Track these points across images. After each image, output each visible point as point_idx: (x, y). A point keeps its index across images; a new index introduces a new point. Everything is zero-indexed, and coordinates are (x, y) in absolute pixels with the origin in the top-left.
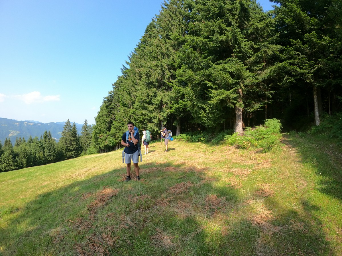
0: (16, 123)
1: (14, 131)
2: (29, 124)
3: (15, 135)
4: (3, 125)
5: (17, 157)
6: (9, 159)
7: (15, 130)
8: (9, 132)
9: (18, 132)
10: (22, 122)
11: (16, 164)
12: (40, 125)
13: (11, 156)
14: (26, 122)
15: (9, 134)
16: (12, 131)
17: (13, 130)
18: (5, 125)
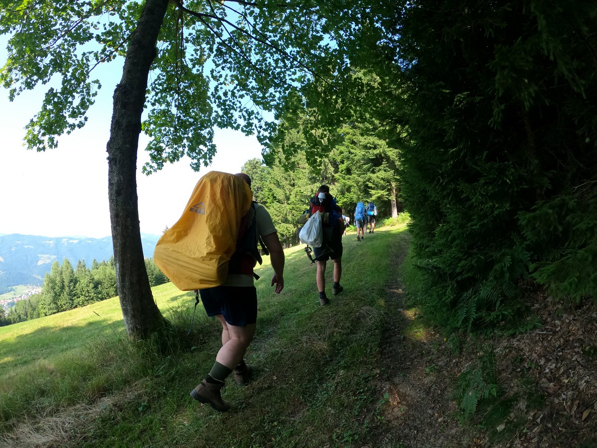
0: (47, 242)
1: (45, 256)
2: (71, 241)
3: (48, 261)
4: (26, 247)
5: (100, 286)
6: (89, 290)
7: (48, 253)
8: (38, 257)
9: (53, 257)
10: (58, 240)
11: (100, 296)
12: (90, 242)
13: (92, 285)
14: (66, 239)
15: (38, 261)
16: (42, 255)
17: (44, 254)
18: (29, 246)
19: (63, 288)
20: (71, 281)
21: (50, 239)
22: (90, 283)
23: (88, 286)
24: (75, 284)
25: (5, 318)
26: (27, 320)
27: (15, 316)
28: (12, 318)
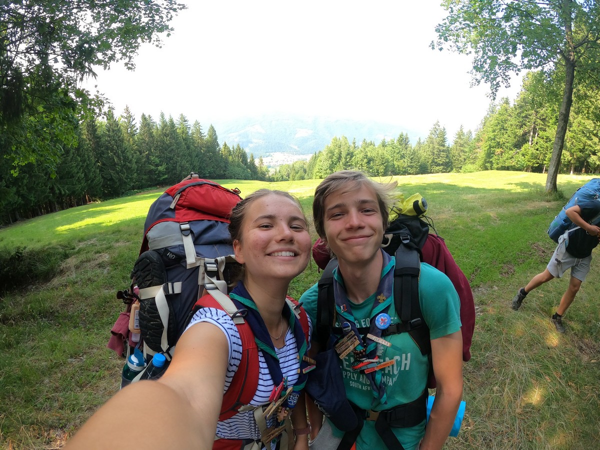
19: (339, 158)
20: (348, 154)
22: (364, 158)
23: (362, 160)
24: (352, 157)
25: (269, 177)
26: (288, 180)
27: (279, 176)
28: (275, 177)
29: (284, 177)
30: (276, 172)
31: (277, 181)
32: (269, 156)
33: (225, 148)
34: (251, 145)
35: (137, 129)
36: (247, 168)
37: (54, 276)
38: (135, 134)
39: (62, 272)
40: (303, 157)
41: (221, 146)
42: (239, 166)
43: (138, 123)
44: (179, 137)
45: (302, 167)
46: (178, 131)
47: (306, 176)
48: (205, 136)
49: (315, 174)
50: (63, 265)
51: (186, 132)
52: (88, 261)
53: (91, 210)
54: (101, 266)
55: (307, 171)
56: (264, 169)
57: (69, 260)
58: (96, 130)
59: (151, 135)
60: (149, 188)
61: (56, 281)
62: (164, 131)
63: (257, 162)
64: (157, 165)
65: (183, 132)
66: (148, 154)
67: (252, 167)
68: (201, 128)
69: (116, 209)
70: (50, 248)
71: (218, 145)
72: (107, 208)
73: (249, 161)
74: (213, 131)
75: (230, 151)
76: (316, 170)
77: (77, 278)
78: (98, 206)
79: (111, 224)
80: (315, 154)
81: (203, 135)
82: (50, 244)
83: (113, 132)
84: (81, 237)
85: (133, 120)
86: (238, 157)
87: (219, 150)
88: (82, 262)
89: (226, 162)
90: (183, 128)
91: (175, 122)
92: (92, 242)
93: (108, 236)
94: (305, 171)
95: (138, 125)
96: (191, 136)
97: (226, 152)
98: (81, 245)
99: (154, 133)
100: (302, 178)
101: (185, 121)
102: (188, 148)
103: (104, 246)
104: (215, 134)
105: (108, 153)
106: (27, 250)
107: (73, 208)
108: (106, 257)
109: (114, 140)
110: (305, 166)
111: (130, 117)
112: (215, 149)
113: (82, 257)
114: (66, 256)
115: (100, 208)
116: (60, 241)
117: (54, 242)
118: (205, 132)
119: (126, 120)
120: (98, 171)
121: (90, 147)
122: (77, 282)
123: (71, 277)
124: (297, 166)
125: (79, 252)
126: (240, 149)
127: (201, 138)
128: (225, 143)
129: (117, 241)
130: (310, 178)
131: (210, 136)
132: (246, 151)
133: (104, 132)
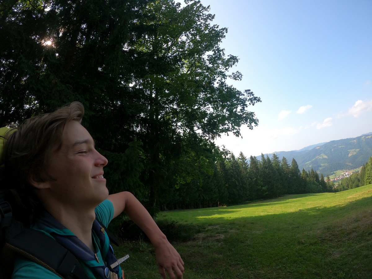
0: (352, 141)
2: (367, 137)
3: (355, 153)
7: (354, 148)
8: (348, 151)
9: (358, 150)
10: (359, 139)
14: (363, 137)
15: (349, 154)
16: (351, 150)
18: (342, 146)
21: (354, 139)
25: (335, 189)
26: (348, 189)
27: (341, 187)
28: (339, 188)
29: (345, 187)
30: (339, 185)
31: (341, 191)
32: (333, 174)
33: (304, 172)
34: (320, 168)
35: (249, 165)
36: (320, 184)
37: (189, 240)
38: (247, 168)
39: (194, 239)
40: (357, 170)
41: (301, 172)
42: (314, 183)
43: (248, 161)
44: (274, 169)
45: (356, 178)
46: (273, 165)
47: (360, 184)
48: (290, 166)
49: (366, 181)
50: (196, 236)
51: (278, 165)
52: (211, 236)
53: (220, 210)
54: (218, 241)
55: (360, 180)
56: (331, 184)
57: (200, 234)
58: (225, 166)
59: (257, 168)
60: (257, 200)
61: (189, 243)
62: (265, 165)
63: (326, 179)
64: (262, 186)
65: (276, 165)
66: (256, 179)
67: (323, 183)
68: (287, 161)
69: (235, 211)
70: (191, 226)
71: (299, 171)
72: (230, 210)
73: (320, 179)
74: (294, 162)
75: (307, 174)
76: (366, 178)
77: (202, 244)
78: (225, 208)
79: (230, 219)
80: (364, 166)
81: (288, 166)
82: (192, 224)
83: (235, 167)
84: (211, 223)
85: (245, 160)
86: (313, 177)
87: (300, 174)
88: (208, 236)
89: (305, 181)
90: (276, 163)
91: (271, 159)
92: (216, 227)
93: (227, 225)
94: (359, 181)
95: (249, 163)
96: (281, 167)
97: (305, 175)
98: (210, 228)
99: (259, 167)
100: (357, 186)
101: (277, 158)
102: (280, 175)
103: (223, 230)
104: (297, 164)
105: (232, 179)
106: (178, 224)
107: (209, 208)
108: (222, 236)
109: (236, 172)
110: (358, 177)
111: (243, 158)
112: (298, 174)
113: (209, 234)
114: (199, 232)
115: (225, 210)
116: (198, 224)
117: (194, 223)
118: (290, 163)
119: (241, 160)
120: (226, 189)
121: (222, 176)
122: (201, 246)
123: (198, 243)
124: (353, 178)
125: (207, 231)
126: (313, 172)
127: (288, 168)
128: (303, 169)
129: (231, 229)
130: (363, 185)
131: (293, 166)
132: (318, 173)
133: (230, 168)
